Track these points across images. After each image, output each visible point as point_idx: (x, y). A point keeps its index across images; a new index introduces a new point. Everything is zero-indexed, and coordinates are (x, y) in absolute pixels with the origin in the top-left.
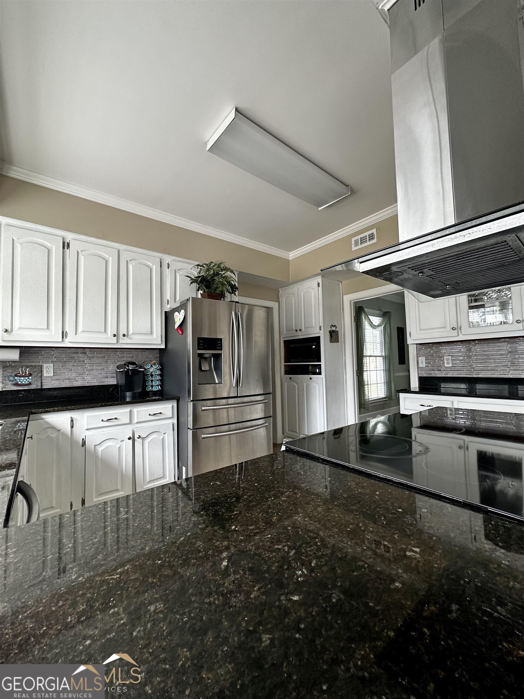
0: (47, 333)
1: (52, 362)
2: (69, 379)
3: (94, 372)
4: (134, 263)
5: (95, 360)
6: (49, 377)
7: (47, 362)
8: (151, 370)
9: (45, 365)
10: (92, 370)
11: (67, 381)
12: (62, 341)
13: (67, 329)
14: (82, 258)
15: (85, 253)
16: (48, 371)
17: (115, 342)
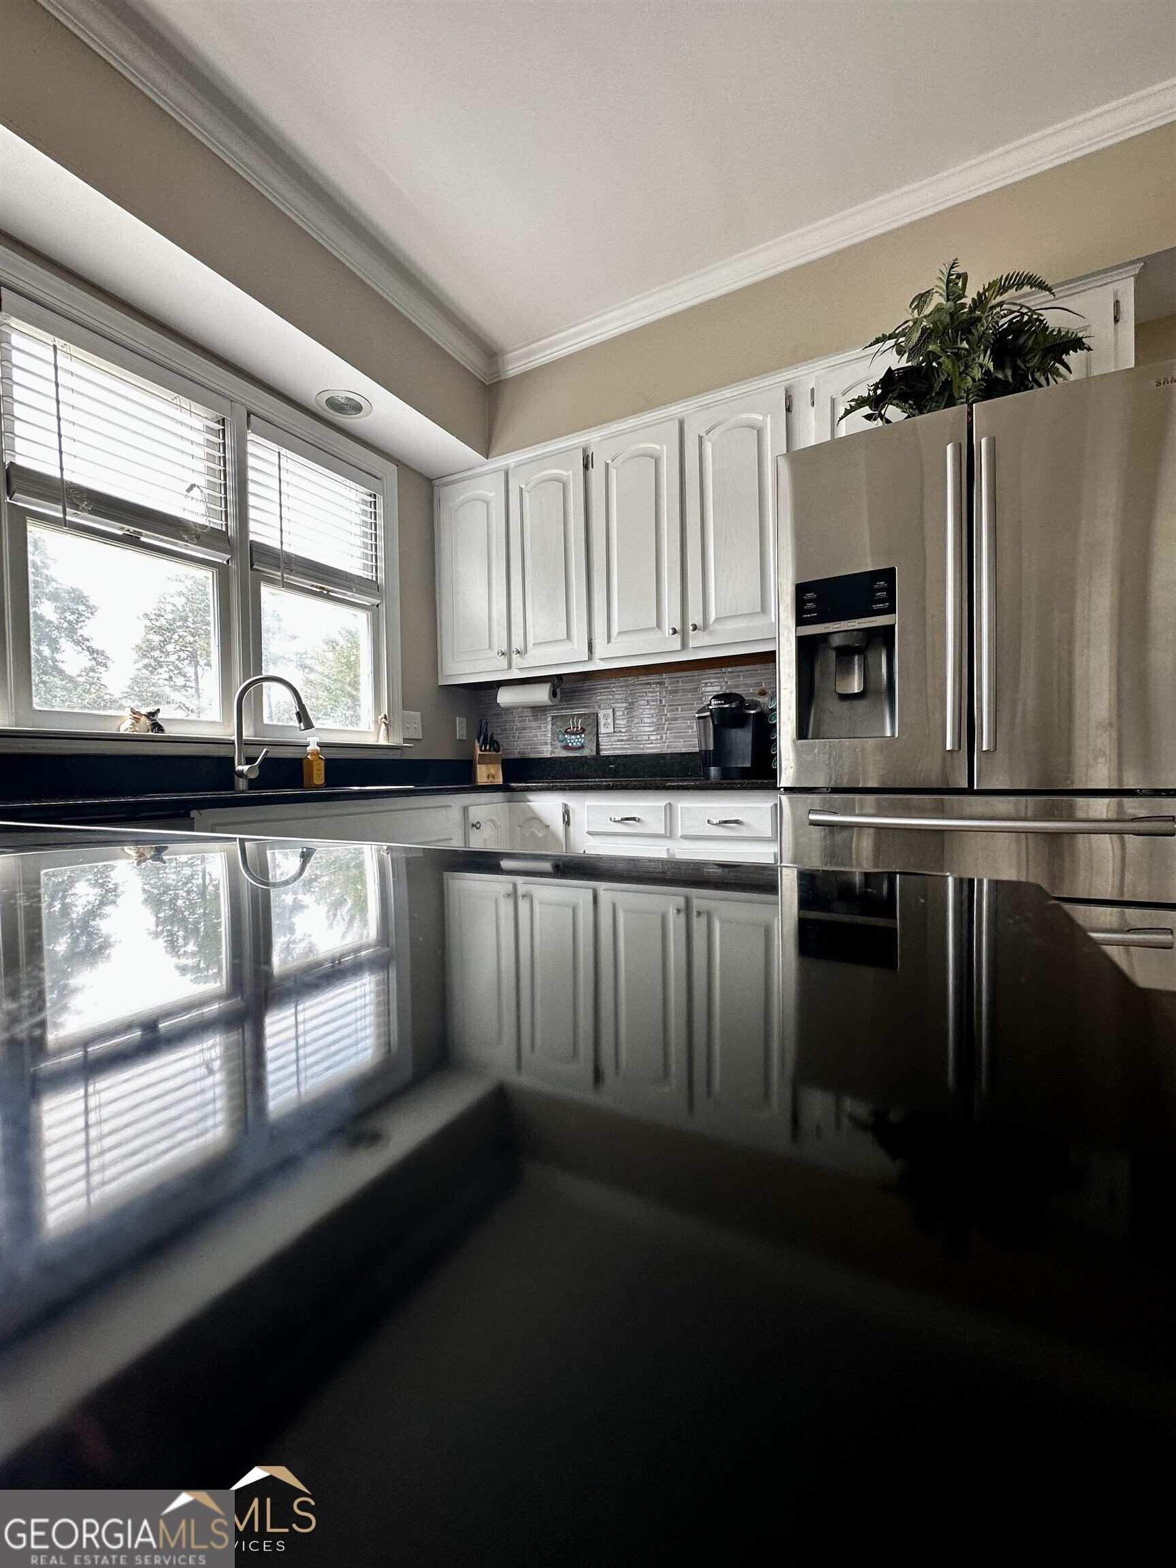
0: (570, 645)
1: (608, 702)
4: (716, 434)
6: (608, 735)
9: (600, 712)
16: (606, 721)
17: (678, 646)
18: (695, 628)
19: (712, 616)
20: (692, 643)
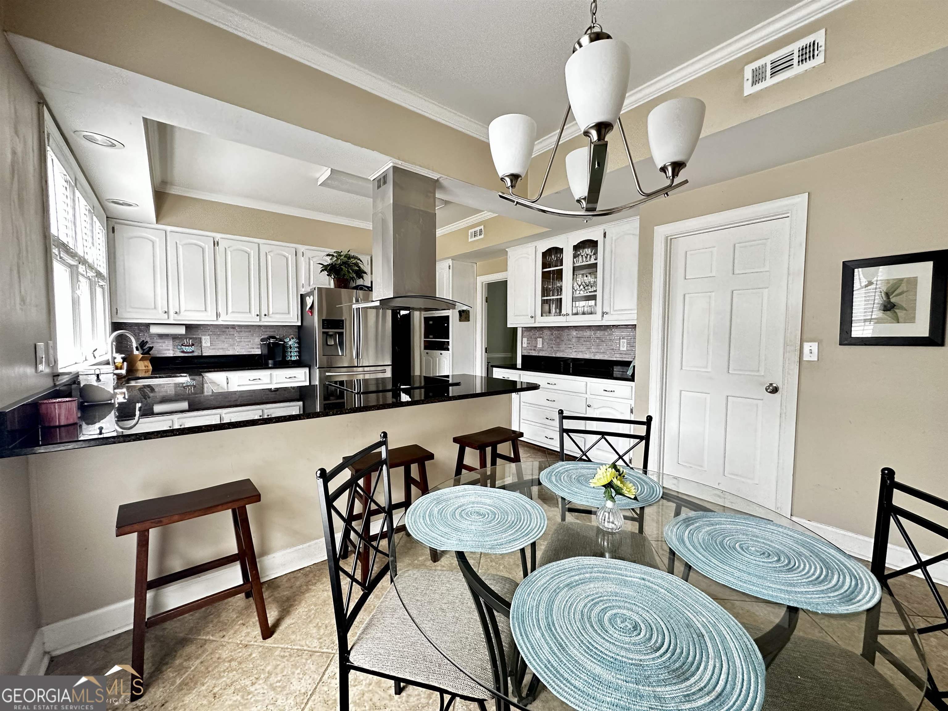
0: (204, 314)
1: (209, 335)
2: (222, 349)
3: (242, 343)
4: (272, 254)
5: (243, 334)
6: (207, 347)
7: (205, 335)
8: (290, 343)
9: (203, 338)
10: (241, 342)
11: (221, 350)
12: (217, 320)
13: (220, 310)
14: (229, 253)
15: (231, 249)
16: (206, 341)
17: (258, 320)
18: (265, 315)
19: (271, 312)
20: (263, 320)
